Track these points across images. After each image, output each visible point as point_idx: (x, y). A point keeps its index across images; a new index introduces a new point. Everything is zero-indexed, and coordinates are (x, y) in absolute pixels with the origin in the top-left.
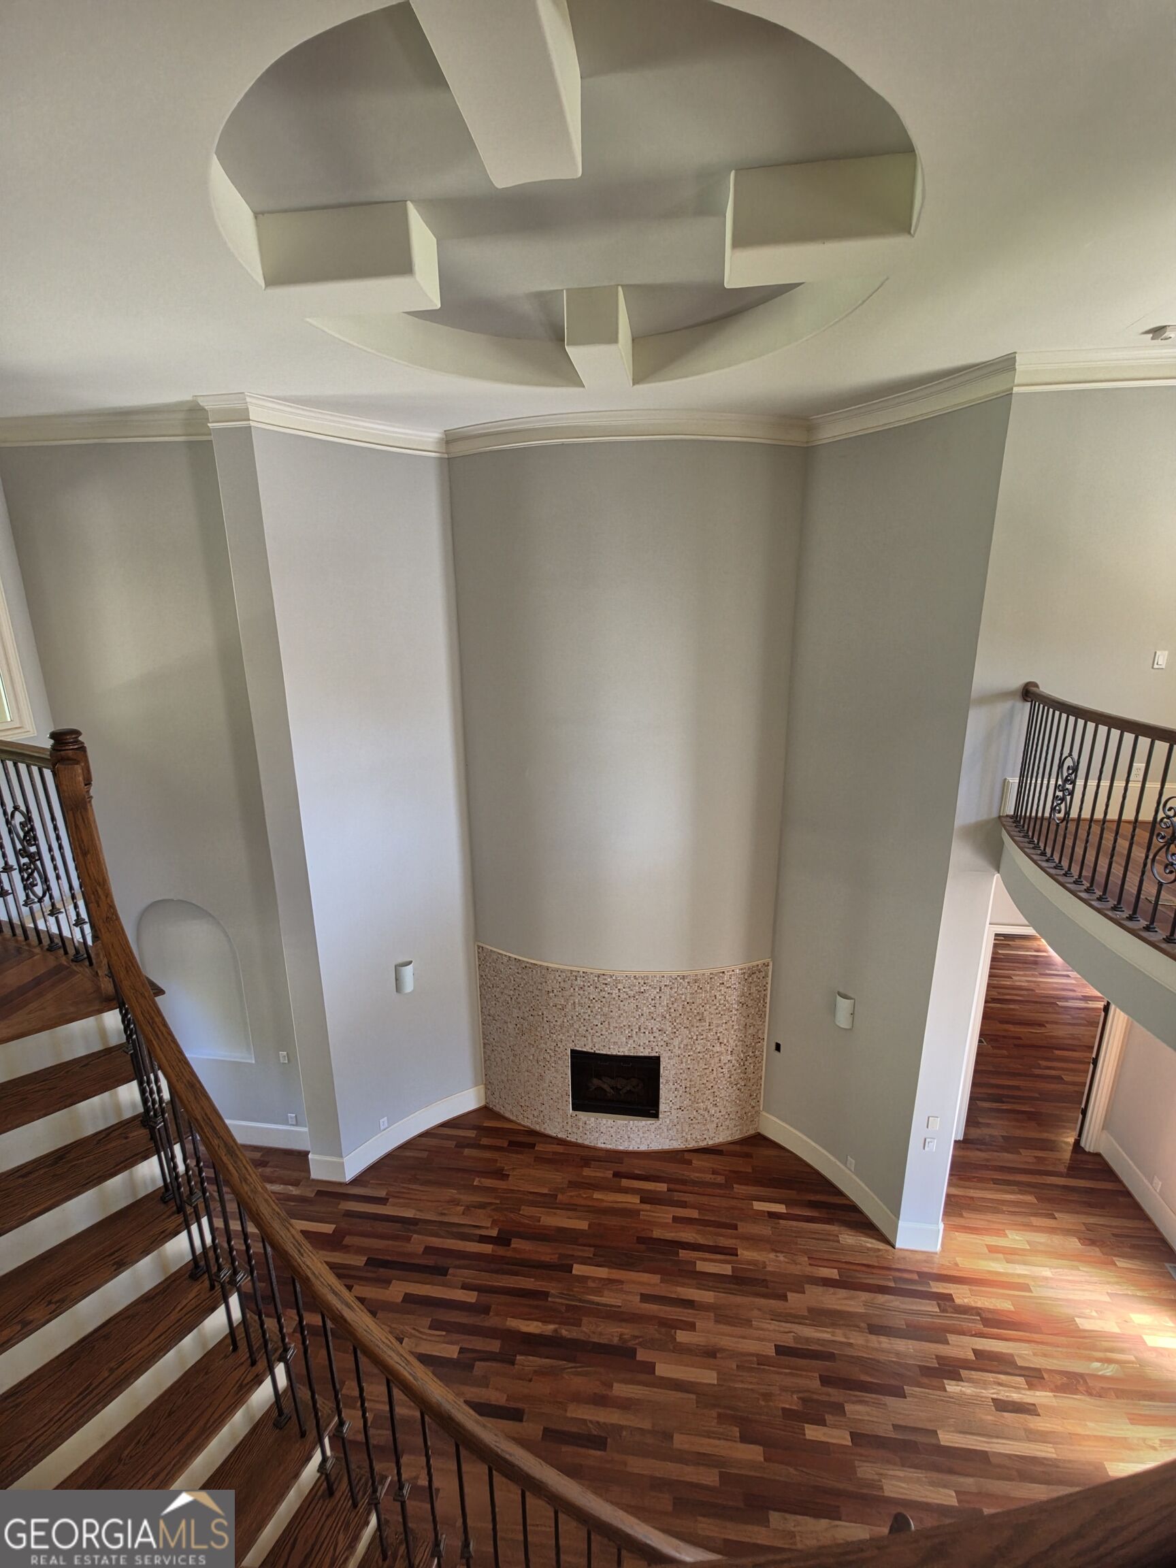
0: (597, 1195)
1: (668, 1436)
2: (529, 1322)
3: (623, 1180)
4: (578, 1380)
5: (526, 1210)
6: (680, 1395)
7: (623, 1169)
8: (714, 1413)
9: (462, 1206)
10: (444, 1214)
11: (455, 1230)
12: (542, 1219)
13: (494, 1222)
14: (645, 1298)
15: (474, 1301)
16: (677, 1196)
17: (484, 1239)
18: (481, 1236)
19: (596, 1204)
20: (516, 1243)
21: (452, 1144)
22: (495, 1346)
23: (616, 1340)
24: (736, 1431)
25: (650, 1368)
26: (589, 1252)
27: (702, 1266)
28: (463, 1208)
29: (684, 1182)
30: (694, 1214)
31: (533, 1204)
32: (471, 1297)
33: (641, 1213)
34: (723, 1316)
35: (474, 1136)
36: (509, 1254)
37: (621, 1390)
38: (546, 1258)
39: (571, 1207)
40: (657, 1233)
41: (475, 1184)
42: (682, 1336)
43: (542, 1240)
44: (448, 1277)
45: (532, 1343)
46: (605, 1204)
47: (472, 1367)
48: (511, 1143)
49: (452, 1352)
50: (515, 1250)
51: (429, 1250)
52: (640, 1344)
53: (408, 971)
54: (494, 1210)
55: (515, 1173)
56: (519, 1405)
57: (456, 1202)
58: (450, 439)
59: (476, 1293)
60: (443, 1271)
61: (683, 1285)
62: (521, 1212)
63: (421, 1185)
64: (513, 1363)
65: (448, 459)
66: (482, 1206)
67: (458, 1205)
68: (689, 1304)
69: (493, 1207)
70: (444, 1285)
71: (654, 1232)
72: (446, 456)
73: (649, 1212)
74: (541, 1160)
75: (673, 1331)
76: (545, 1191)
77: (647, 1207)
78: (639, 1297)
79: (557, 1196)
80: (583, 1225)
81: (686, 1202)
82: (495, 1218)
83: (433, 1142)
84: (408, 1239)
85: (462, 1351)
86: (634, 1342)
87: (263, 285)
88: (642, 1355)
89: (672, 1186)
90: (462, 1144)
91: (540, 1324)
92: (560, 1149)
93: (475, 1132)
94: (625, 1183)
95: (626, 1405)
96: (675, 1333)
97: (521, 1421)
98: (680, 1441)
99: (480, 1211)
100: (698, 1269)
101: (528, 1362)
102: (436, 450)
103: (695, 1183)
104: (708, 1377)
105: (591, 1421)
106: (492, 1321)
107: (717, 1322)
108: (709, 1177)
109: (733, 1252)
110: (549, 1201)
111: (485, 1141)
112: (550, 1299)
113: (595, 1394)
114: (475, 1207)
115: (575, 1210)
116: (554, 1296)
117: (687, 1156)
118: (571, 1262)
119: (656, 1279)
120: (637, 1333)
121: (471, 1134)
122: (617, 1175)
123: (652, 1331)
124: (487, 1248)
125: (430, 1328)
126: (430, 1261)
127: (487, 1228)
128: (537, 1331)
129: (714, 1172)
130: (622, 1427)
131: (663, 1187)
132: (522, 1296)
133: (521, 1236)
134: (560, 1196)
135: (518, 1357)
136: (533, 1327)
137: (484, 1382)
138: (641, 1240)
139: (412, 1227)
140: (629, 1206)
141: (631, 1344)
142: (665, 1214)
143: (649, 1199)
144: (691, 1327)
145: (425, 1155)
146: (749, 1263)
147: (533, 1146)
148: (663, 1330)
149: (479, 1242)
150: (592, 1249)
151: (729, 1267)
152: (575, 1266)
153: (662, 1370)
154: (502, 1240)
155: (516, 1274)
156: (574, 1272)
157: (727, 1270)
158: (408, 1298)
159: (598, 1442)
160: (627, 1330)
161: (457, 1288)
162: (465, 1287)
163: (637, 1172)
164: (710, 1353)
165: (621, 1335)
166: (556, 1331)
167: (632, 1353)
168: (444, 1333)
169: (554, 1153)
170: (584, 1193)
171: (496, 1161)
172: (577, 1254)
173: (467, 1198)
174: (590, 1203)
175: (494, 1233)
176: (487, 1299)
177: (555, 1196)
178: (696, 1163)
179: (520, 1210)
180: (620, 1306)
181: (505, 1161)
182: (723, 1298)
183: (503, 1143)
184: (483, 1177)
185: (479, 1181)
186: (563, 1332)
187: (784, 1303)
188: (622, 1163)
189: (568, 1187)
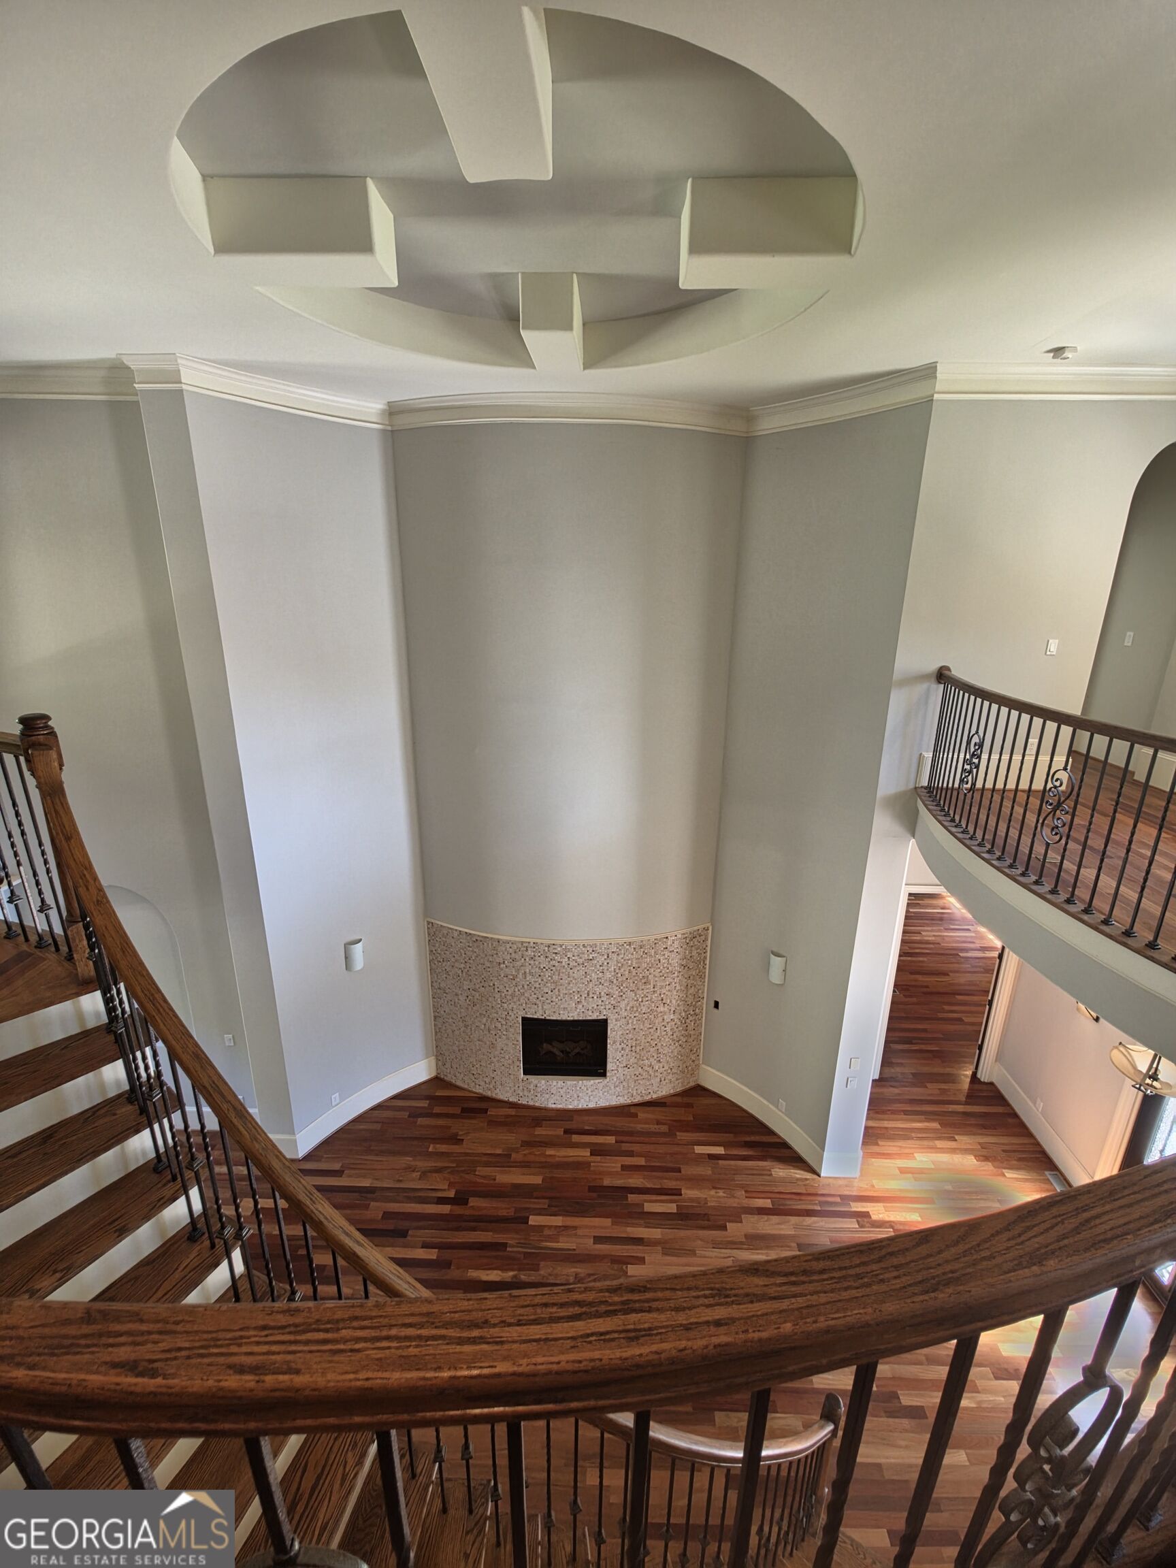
0: (550, 1152)
2: (490, 1272)
3: (573, 1136)
5: (482, 1171)
7: (573, 1125)
9: (418, 1171)
10: (401, 1181)
11: (412, 1194)
12: (497, 1178)
13: (451, 1185)
14: (598, 1240)
15: (435, 1258)
16: (625, 1147)
17: (442, 1201)
18: (439, 1198)
19: (548, 1160)
20: (473, 1202)
21: (404, 1114)
23: (572, 1280)
26: (544, 1203)
27: (649, 1207)
28: (419, 1173)
29: (631, 1134)
30: (641, 1161)
31: (488, 1164)
32: (432, 1254)
33: (592, 1164)
34: (668, 1248)
35: (426, 1105)
36: (467, 1212)
38: (503, 1213)
39: (525, 1165)
40: (607, 1182)
41: (430, 1150)
43: (499, 1197)
44: (408, 1238)
46: (557, 1159)
48: (464, 1110)
50: (472, 1208)
51: (387, 1215)
53: (358, 950)
54: (450, 1173)
55: (469, 1137)
57: (411, 1169)
58: (393, 411)
59: (437, 1250)
60: (403, 1234)
61: (633, 1225)
62: (477, 1173)
63: (377, 1155)
65: (392, 431)
66: (438, 1170)
67: (414, 1171)
68: (639, 1241)
69: (449, 1170)
70: (405, 1246)
71: (605, 1181)
72: (389, 428)
73: (598, 1162)
74: (494, 1123)
75: (624, 1267)
76: (499, 1151)
77: (598, 1158)
78: (592, 1240)
79: (511, 1155)
80: (537, 1180)
81: (633, 1151)
82: (452, 1180)
83: (387, 1115)
84: (367, 1207)
87: (212, 251)
89: (620, 1138)
90: (415, 1114)
91: (499, 1272)
92: (512, 1112)
93: (428, 1102)
94: (576, 1138)
96: (627, 1267)
99: (436, 1175)
100: (646, 1210)
102: (378, 421)
103: (641, 1134)
106: (453, 1274)
107: (664, 1254)
108: (654, 1128)
109: (678, 1192)
110: (504, 1161)
112: (508, 1249)
114: (430, 1172)
115: (529, 1167)
116: (513, 1246)
117: (633, 1110)
118: (527, 1214)
119: (608, 1222)
120: (591, 1272)
121: (425, 1104)
122: (568, 1132)
123: (604, 1268)
124: (446, 1209)
126: (390, 1225)
127: (444, 1190)
128: (497, 1279)
129: (658, 1123)
131: (611, 1140)
132: (478, 1249)
133: (477, 1195)
134: (514, 1155)
136: (493, 1276)
138: (592, 1189)
139: (369, 1195)
140: (580, 1159)
142: (615, 1163)
143: (597, 1151)
144: (641, 1261)
145: (378, 1127)
146: (691, 1200)
147: (486, 1111)
148: (616, 1266)
149: (437, 1203)
150: (547, 1201)
151: (674, 1206)
152: (531, 1217)
154: (460, 1200)
155: (474, 1229)
156: (530, 1223)
157: (672, 1208)
160: (582, 1270)
161: (417, 1248)
162: (425, 1246)
163: (587, 1128)
165: (577, 1274)
166: (515, 1276)
169: (507, 1116)
170: (537, 1151)
171: (450, 1127)
172: (532, 1206)
173: (423, 1164)
174: (543, 1160)
175: (451, 1194)
176: (447, 1254)
177: (509, 1156)
178: (641, 1115)
179: (475, 1171)
180: (574, 1250)
181: (459, 1127)
182: (670, 1233)
183: (457, 1111)
184: (438, 1144)
185: (434, 1148)
186: (522, 1277)
187: (724, 1233)
188: (572, 1121)
189: (521, 1146)
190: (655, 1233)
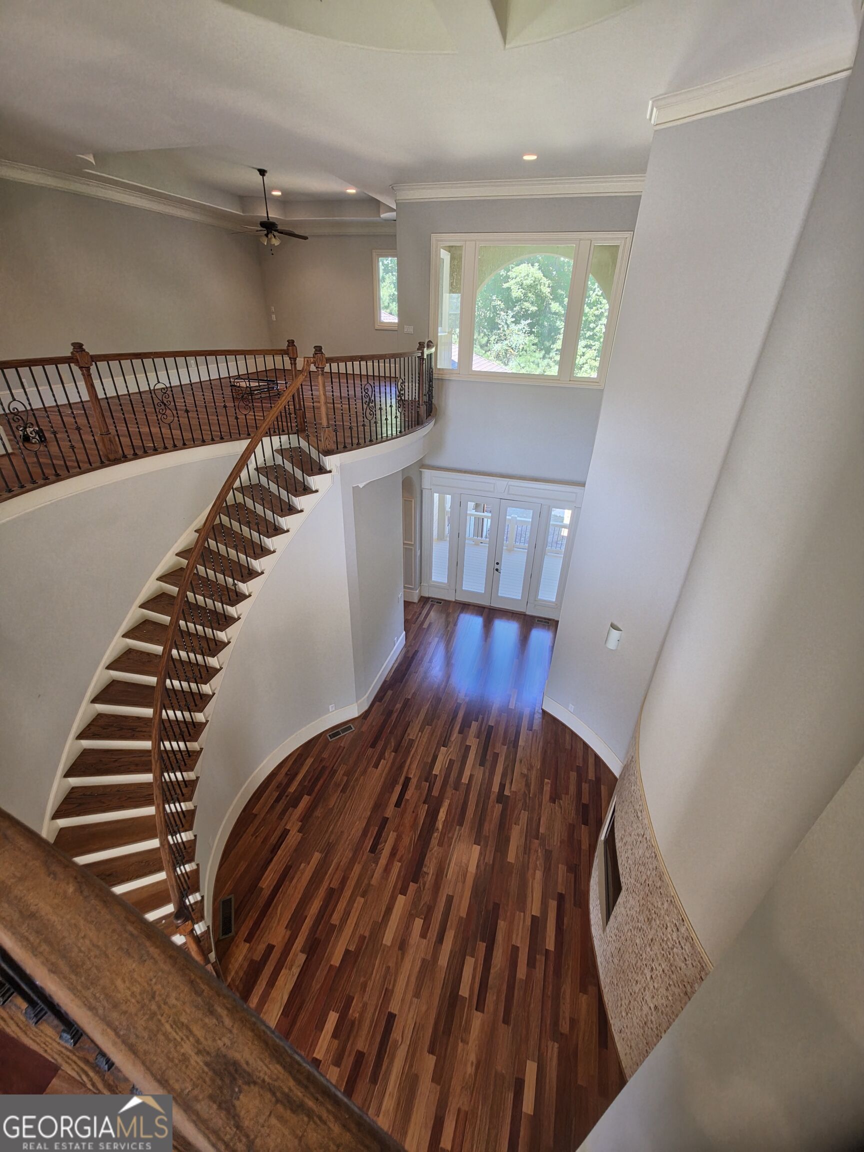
0: (539, 874)
1: (364, 895)
2: (445, 813)
3: (556, 902)
4: (408, 841)
5: (524, 816)
6: (384, 909)
7: (568, 905)
8: (367, 934)
9: (528, 772)
10: (521, 762)
11: (510, 769)
12: (517, 826)
13: (515, 793)
14: (450, 899)
15: (462, 781)
16: (540, 959)
17: (502, 786)
18: (505, 785)
19: (531, 871)
20: (499, 808)
21: (579, 762)
22: (435, 793)
23: (425, 869)
24: (352, 948)
25: (403, 892)
26: (489, 860)
27: (470, 962)
28: (526, 773)
29: (558, 973)
30: (522, 972)
31: (530, 820)
32: (465, 780)
33: (522, 914)
34: (428, 967)
35: (590, 778)
36: (491, 802)
37: (397, 865)
38: (486, 827)
39: (527, 849)
40: (502, 925)
41: (546, 780)
42: (418, 923)
43: (500, 825)
44: (478, 766)
45: (433, 815)
46: (530, 880)
47: (426, 781)
48: (585, 807)
49: (436, 771)
50: (493, 806)
51: (496, 756)
52: (420, 887)
54: (525, 792)
55: (557, 808)
56: (402, 806)
57: (530, 768)
59: (467, 782)
60: (482, 764)
61: (456, 938)
62: (523, 811)
63: (543, 747)
64: (424, 803)
66: (528, 785)
67: (528, 769)
68: (440, 939)
69: (527, 792)
71: (503, 922)
73: (523, 922)
74: (572, 829)
75: (423, 917)
76: (542, 830)
77: (528, 922)
78: (451, 894)
79: (538, 839)
80: (511, 857)
81: (535, 968)
82: (518, 794)
83: (580, 753)
84: (504, 744)
85: (436, 776)
86: (422, 882)
88: (412, 887)
89: (552, 957)
90: (580, 770)
91: (443, 819)
92: (585, 846)
93: (594, 779)
94: (553, 904)
95: (387, 870)
97: (395, 806)
98: (360, 900)
99: (524, 783)
100: (468, 958)
101: (423, 810)
103: (557, 989)
104: (388, 938)
105: (385, 845)
106: (449, 792)
107: (424, 960)
108: (566, 1013)
109: (480, 1006)
110: (532, 833)
111: (585, 787)
112: (458, 827)
113: (398, 850)
114: (526, 780)
115: (525, 853)
116: (459, 830)
118: (482, 844)
119: (463, 914)
120: (427, 886)
121: (591, 775)
122: (561, 898)
123: (426, 898)
124: (496, 788)
125: (450, 759)
126: (489, 757)
128: (439, 818)
129: (573, 1022)
130: (377, 865)
131: (550, 945)
132: (462, 808)
133: (504, 810)
134: (536, 841)
135: (427, 806)
136: (442, 815)
137: (418, 787)
138: (497, 907)
139: (512, 745)
140: (529, 900)
141: (421, 880)
142: (521, 940)
143: (537, 925)
144: (423, 935)
145: (568, 748)
146: (469, 1022)
147: (585, 822)
148: (425, 909)
149: (500, 783)
150: (491, 862)
151: (467, 995)
152: (479, 847)
153: (401, 899)
154: (501, 798)
155: (477, 806)
156: (475, 846)
157: (464, 991)
158: (468, 748)
159: (373, 849)
160: (429, 879)
161: (471, 771)
162: (471, 776)
163: (566, 921)
164: (402, 945)
165: (428, 874)
166: (438, 829)
167: (415, 881)
168: (446, 766)
169: (580, 842)
170: (540, 863)
171: (567, 794)
172: (488, 852)
173: (534, 775)
174: (531, 866)
175: (507, 793)
176: (463, 788)
177: (537, 837)
178: (584, 1000)
179: (525, 810)
180: (446, 876)
181: (568, 802)
182: (441, 975)
183: (585, 800)
184: (551, 785)
185: (548, 783)
186: (436, 834)
187: (426, 1049)
188: (575, 905)
189: (546, 850)
190: (443, 960)
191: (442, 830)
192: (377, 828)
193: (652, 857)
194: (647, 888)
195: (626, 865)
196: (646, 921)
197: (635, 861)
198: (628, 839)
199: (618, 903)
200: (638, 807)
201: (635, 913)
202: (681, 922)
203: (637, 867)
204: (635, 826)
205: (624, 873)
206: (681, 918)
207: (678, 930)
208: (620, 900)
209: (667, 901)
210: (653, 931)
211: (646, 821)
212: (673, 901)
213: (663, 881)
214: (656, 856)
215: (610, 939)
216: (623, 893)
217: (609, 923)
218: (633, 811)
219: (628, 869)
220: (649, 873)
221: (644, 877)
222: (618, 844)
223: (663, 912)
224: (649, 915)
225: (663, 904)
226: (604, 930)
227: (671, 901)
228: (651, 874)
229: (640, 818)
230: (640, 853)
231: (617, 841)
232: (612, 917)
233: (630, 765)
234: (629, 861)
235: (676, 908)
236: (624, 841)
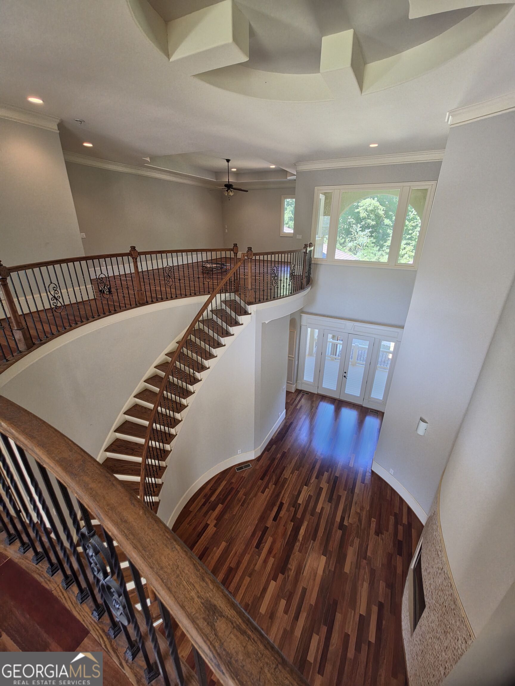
0: (366, 585)
1: (250, 576)
2: (304, 530)
3: (377, 608)
4: (280, 544)
5: (357, 542)
6: (261, 589)
7: (386, 612)
8: (250, 603)
9: (360, 511)
10: (356, 503)
11: (348, 507)
12: (352, 548)
13: (351, 524)
14: (304, 590)
15: (316, 511)
16: (365, 646)
17: (343, 519)
19: (360, 582)
20: (339, 533)
21: (397, 510)
22: (299, 516)
23: (289, 566)
25: (275, 579)
26: (332, 568)
27: (315, 639)
29: (377, 662)
30: (351, 653)
31: (361, 545)
32: (318, 510)
33: (353, 611)
34: (287, 635)
35: (404, 522)
36: (335, 528)
37: (271, 560)
38: (331, 544)
39: (358, 566)
40: (339, 616)
41: (372, 519)
42: (283, 602)
43: (340, 545)
44: (327, 503)
45: (296, 530)
46: (360, 588)
47: (293, 507)
48: (400, 543)
49: (300, 501)
50: (336, 531)
51: (339, 497)
52: (285, 578)
54: (358, 525)
55: (380, 539)
56: (277, 521)
57: (362, 508)
59: (319, 512)
60: (330, 500)
61: (307, 618)
62: (356, 538)
63: (371, 496)
64: (291, 521)
66: (360, 520)
67: (360, 510)
68: (296, 618)
70: (324, 501)
71: (339, 615)
73: (353, 618)
74: (390, 557)
75: (286, 599)
76: (369, 554)
77: (357, 619)
78: (305, 587)
79: (365, 559)
80: (347, 569)
81: (360, 653)
82: (354, 525)
83: (397, 503)
84: (345, 490)
85: (300, 504)
88: (281, 577)
89: (373, 648)
90: (397, 516)
91: (303, 534)
92: (399, 571)
93: (406, 523)
94: (375, 609)
95: (265, 561)
97: (273, 520)
98: (247, 579)
99: (357, 519)
100: (314, 635)
101: (290, 526)
103: (376, 671)
104: (263, 609)
105: (265, 545)
106: (308, 516)
107: (285, 630)
109: (321, 671)
110: (362, 554)
112: (312, 541)
113: (273, 549)
114: (359, 517)
115: (356, 568)
116: (313, 544)
118: (327, 556)
119: (313, 602)
120: (290, 578)
121: (405, 521)
122: (381, 606)
123: (289, 587)
124: (338, 519)
125: (309, 495)
126: (335, 497)
127: (348, 521)
128: (300, 533)
130: (259, 557)
131: (372, 638)
132: (315, 529)
133: (343, 535)
134: (364, 561)
135: (293, 523)
136: (302, 531)
137: (288, 510)
138: (335, 603)
139: (350, 491)
140: (358, 605)
141: (286, 574)
142: (351, 629)
143: (363, 621)
144: (286, 612)
145: (388, 497)
146: (313, 680)
147: (400, 554)
148: (288, 594)
149: (341, 516)
150: (333, 570)
151: (312, 661)
153: (273, 584)
154: (341, 526)
155: (325, 529)
156: (323, 556)
157: (311, 658)
158: (321, 489)
159: (258, 546)
160: (292, 573)
161: (323, 504)
162: (322, 508)
163: (384, 622)
164: (272, 615)
165: (291, 570)
166: (299, 540)
167: (283, 573)
168: (307, 499)
169: (395, 567)
170: (367, 577)
171: (387, 531)
172: (331, 562)
173: (364, 514)
174: (360, 578)
175: (346, 523)
176: (316, 516)
177: (365, 558)
179: (357, 537)
180: (303, 574)
181: (388, 536)
182: (296, 643)
183: (400, 537)
184: (376, 523)
185: (374, 521)
186: (297, 543)
189: (371, 569)
190: (298, 632)
191: (302, 540)
192: (261, 532)
193: (449, 586)
194: (444, 609)
195: (429, 589)
196: (443, 632)
197: (436, 587)
198: (431, 570)
199: (422, 616)
200: (438, 548)
201: (435, 626)
202: (469, 636)
203: (437, 592)
204: (436, 561)
205: (428, 595)
206: (469, 634)
207: (466, 643)
208: (424, 615)
209: (459, 620)
210: (448, 641)
211: (444, 559)
212: (463, 620)
213: (456, 605)
214: (451, 585)
215: (416, 642)
216: (426, 610)
217: (416, 630)
218: (435, 550)
219: (431, 592)
220: (446, 597)
221: (442, 600)
222: (424, 573)
223: (456, 628)
224: (445, 629)
225: (456, 622)
226: (412, 635)
227: (462, 620)
228: (447, 598)
229: (440, 556)
230: (440, 582)
231: (423, 570)
232: (418, 627)
233: (433, 517)
234: (432, 587)
235: (466, 626)
236: (428, 571)
